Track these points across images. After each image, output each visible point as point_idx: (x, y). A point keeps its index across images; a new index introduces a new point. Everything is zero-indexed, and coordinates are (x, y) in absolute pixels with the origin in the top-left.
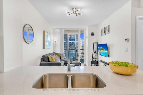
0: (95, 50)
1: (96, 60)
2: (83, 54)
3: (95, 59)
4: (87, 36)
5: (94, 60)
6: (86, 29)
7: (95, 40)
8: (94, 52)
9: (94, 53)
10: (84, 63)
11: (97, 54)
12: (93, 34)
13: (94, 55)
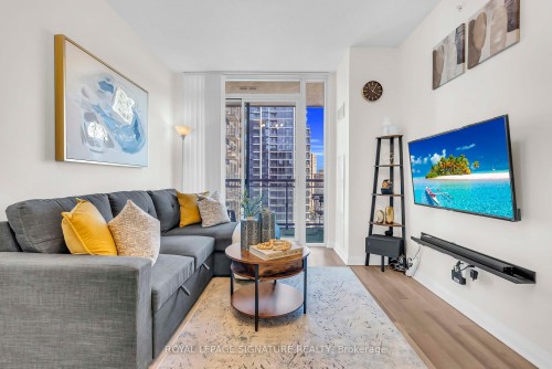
0: (384, 175)
1: (389, 234)
2: (321, 200)
3: (387, 228)
4: (339, 106)
5: (380, 230)
6: (334, 74)
7: (387, 122)
8: (380, 186)
9: (379, 191)
10: (327, 243)
11: (397, 200)
12: (373, 91)
13: (383, 202)
